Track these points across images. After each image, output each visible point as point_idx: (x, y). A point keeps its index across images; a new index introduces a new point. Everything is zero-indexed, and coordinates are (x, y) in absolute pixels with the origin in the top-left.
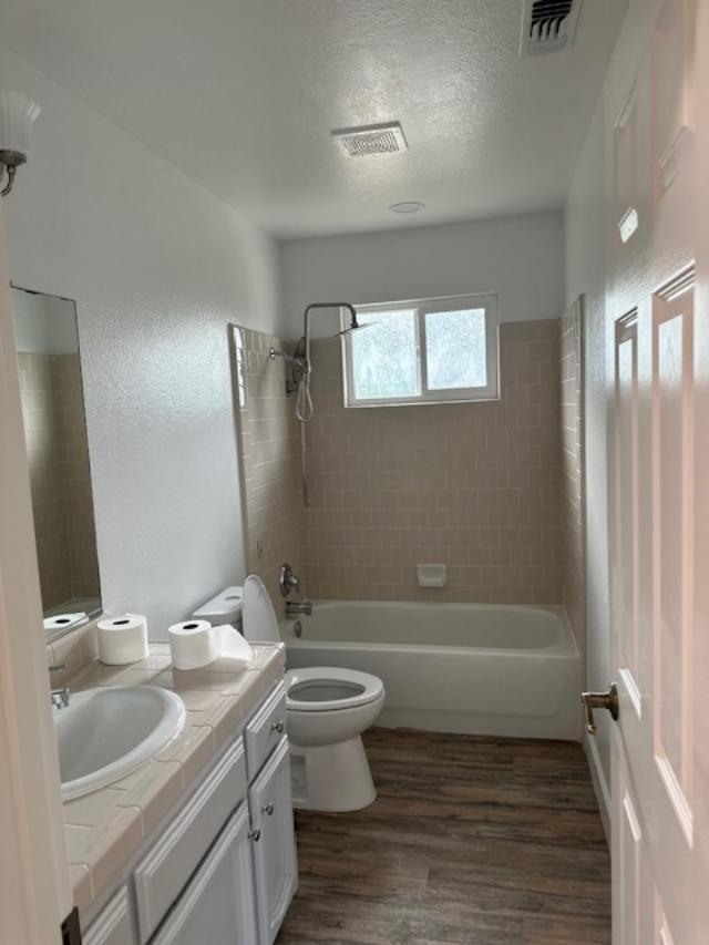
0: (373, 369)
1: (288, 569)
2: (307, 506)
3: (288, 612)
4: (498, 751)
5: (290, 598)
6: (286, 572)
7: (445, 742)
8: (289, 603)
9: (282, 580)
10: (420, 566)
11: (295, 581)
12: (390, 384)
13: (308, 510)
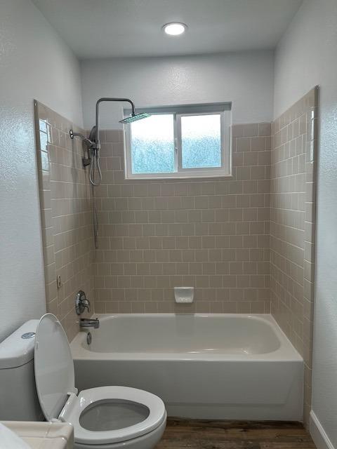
0: (144, 153)
1: (82, 293)
2: (96, 248)
3: (81, 326)
4: (245, 436)
5: (84, 315)
6: (81, 296)
7: (204, 428)
8: (83, 320)
9: (78, 302)
10: (176, 288)
11: (87, 303)
12: (156, 165)
13: (98, 250)
